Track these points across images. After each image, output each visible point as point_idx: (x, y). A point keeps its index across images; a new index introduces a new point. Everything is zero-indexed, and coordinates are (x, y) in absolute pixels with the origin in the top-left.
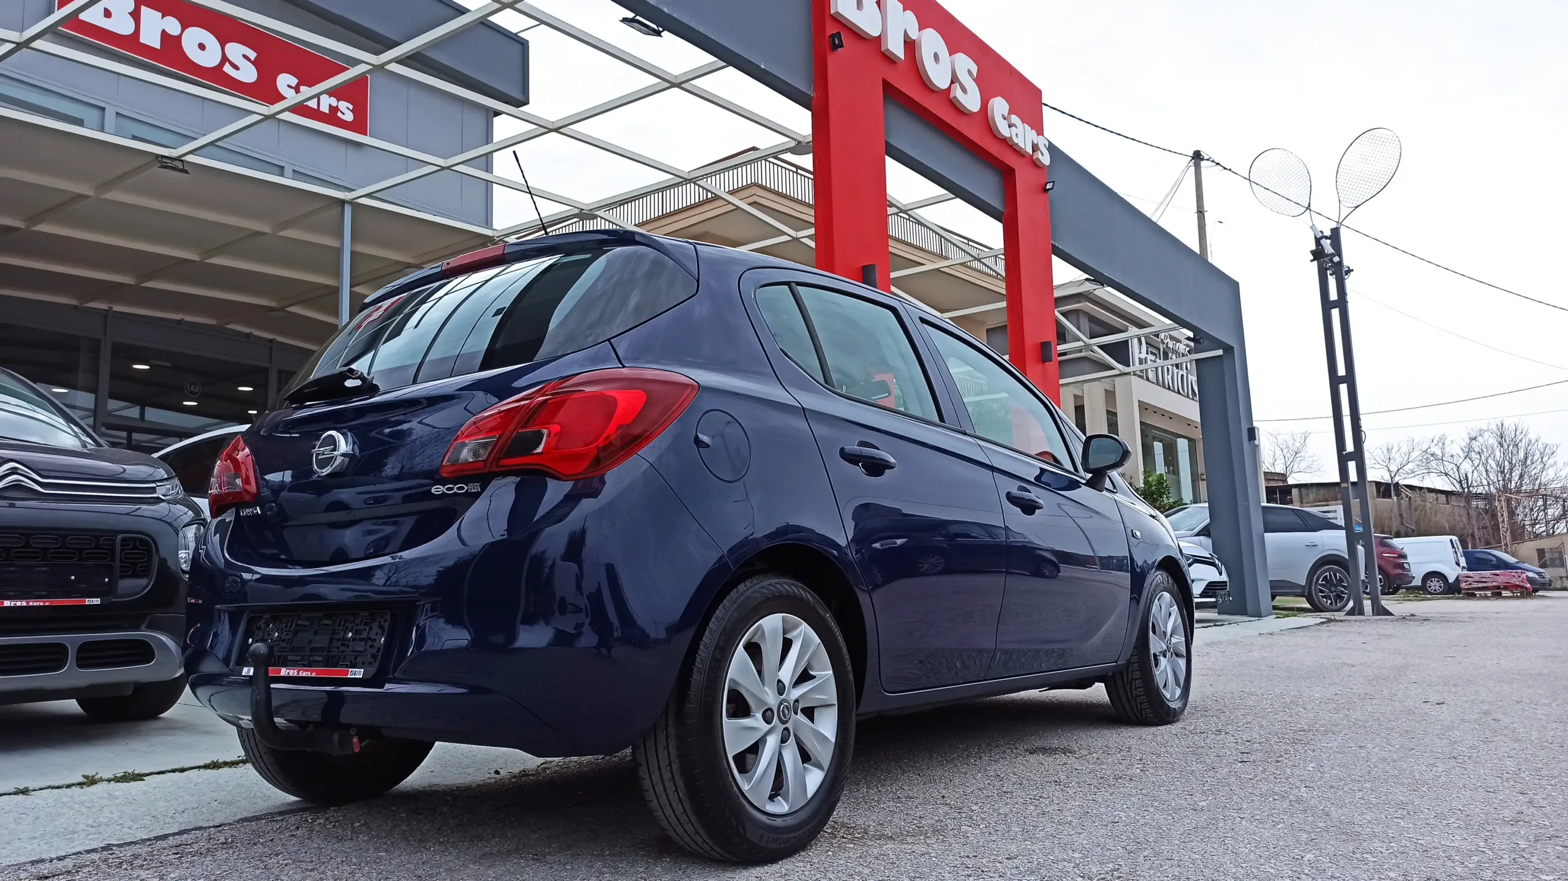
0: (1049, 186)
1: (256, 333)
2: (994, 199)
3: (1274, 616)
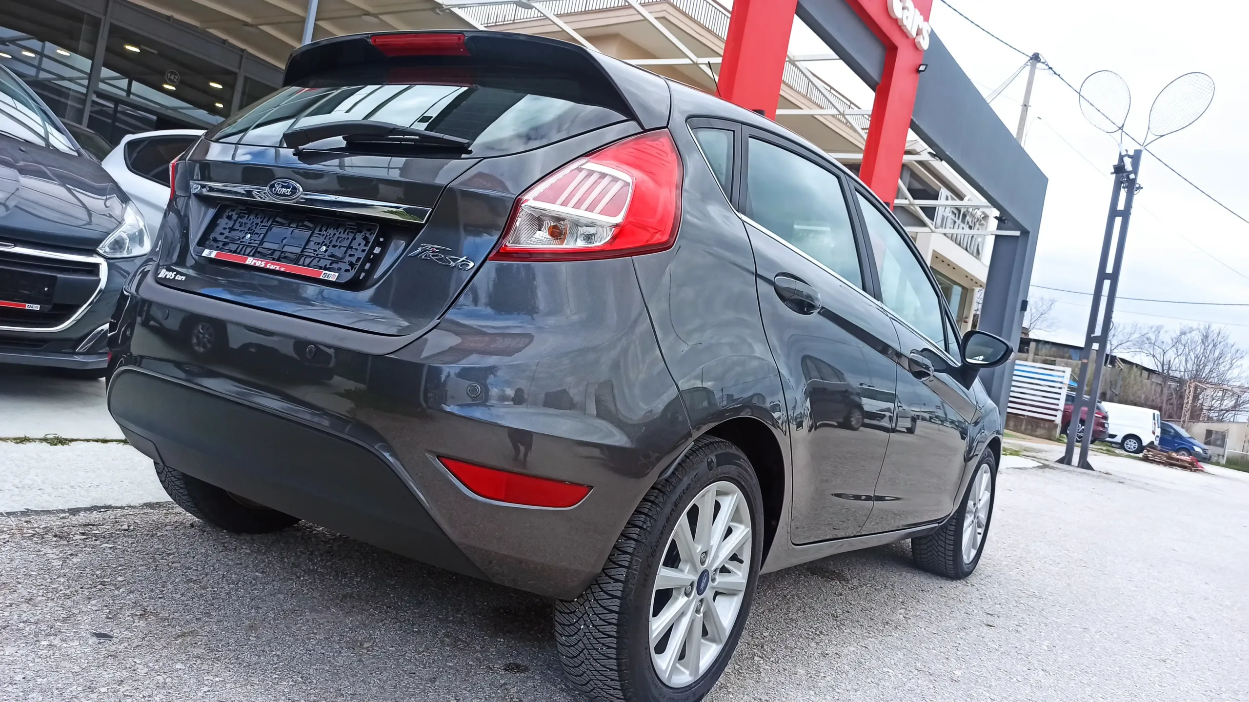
0: (922, 68)
1: (231, 41)
2: (874, 69)
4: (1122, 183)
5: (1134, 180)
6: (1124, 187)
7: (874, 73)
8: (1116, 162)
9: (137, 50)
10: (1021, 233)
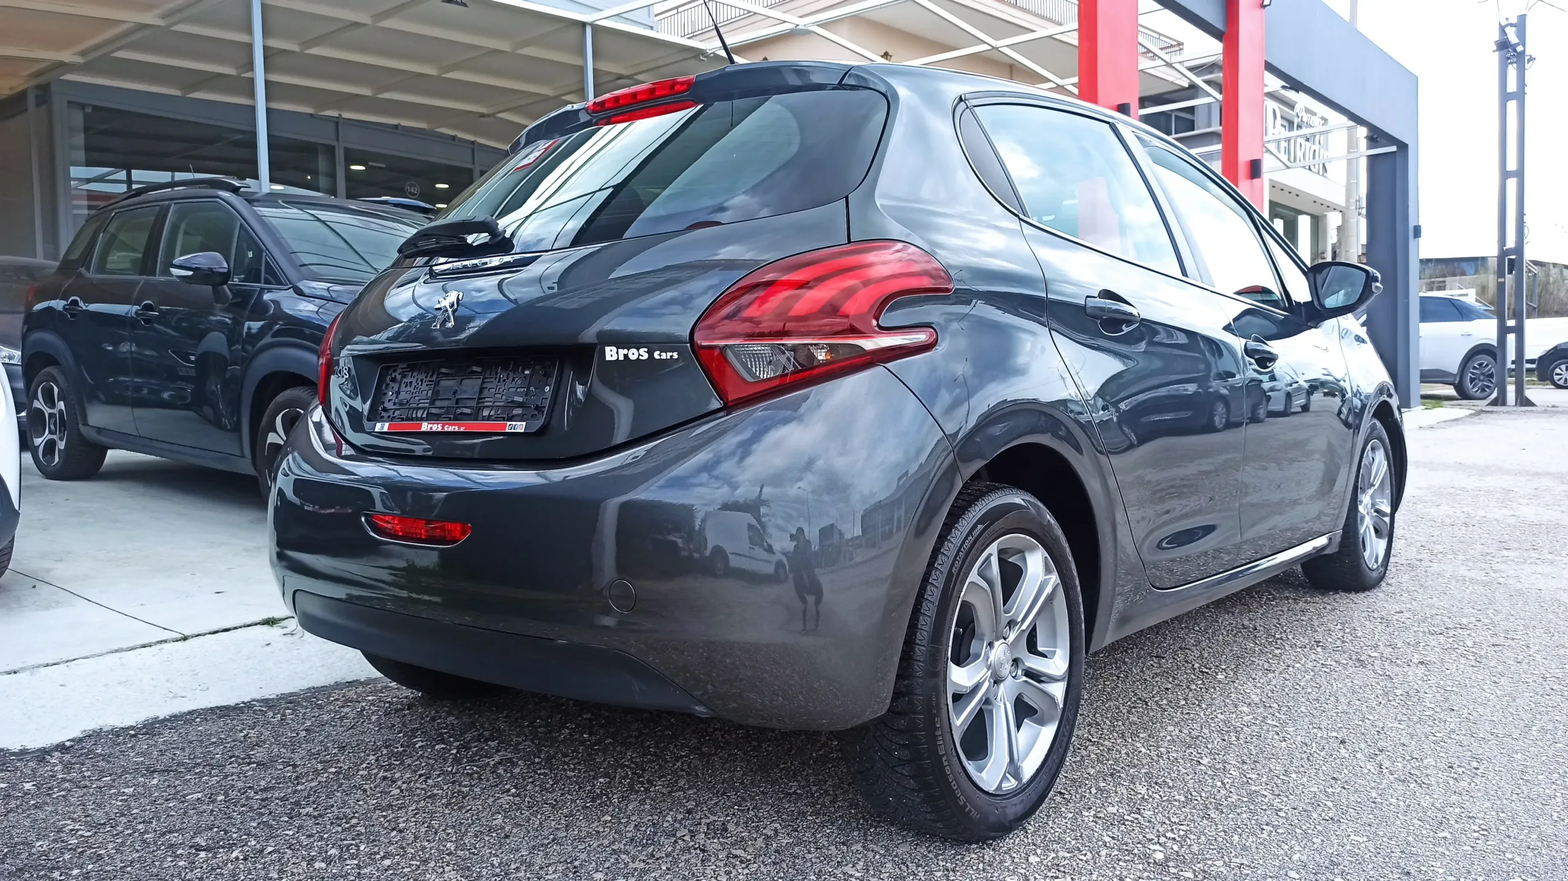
0: (1266, 2)
1: (460, 135)
3: (1424, 407)
4: (1509, 58)
5: (1524, 52)
6: (1511, 63)
7: (1217, 21)
8: (1497, 37)
9: (363, 168)
10: (1398, 148)
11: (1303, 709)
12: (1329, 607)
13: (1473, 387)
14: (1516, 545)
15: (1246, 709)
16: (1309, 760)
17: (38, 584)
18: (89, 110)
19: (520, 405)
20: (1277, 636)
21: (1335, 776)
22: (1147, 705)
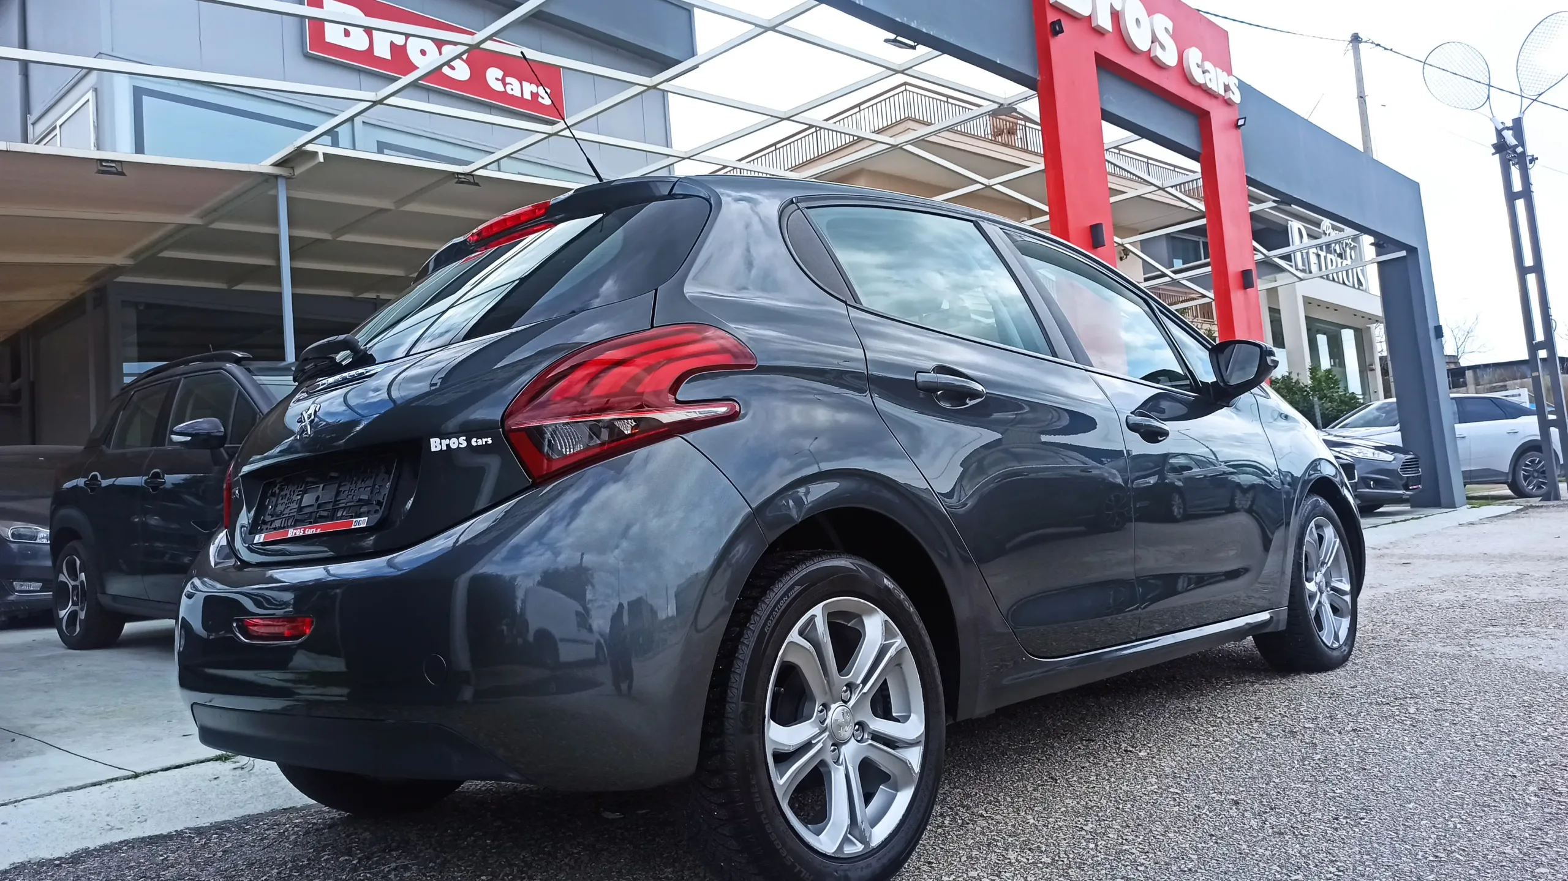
0: (1241, 122)
3: (1468, 506)
4: (1510, 160)
5: (1524, 153)
6: (1513, 165)
10: (1407, 252)
11: (1212, 777)
12: (1283, 687)
13: (1528, 485)
14: (1506, 621)
15: (1154, 780)
16: (1194, 820)
17: (18, 739)
18: (141, 308)
19: (368, 502)
20: (1219, 716)
21: (1213, 833)
22: (1056, 783)
